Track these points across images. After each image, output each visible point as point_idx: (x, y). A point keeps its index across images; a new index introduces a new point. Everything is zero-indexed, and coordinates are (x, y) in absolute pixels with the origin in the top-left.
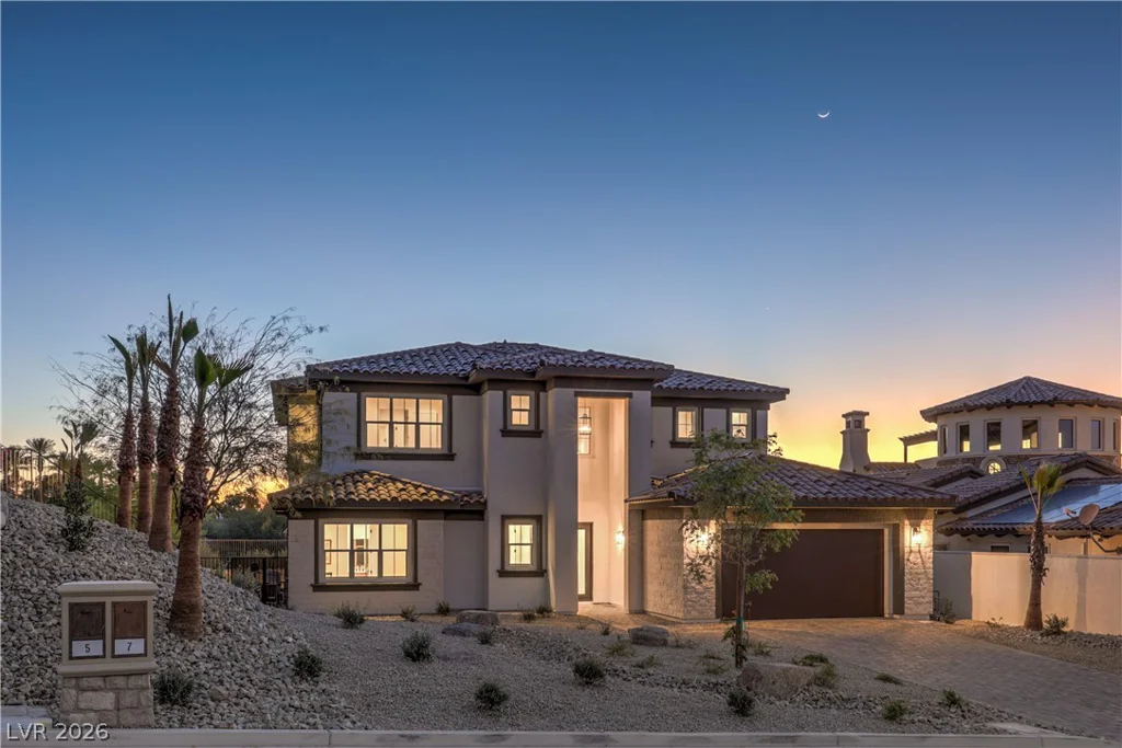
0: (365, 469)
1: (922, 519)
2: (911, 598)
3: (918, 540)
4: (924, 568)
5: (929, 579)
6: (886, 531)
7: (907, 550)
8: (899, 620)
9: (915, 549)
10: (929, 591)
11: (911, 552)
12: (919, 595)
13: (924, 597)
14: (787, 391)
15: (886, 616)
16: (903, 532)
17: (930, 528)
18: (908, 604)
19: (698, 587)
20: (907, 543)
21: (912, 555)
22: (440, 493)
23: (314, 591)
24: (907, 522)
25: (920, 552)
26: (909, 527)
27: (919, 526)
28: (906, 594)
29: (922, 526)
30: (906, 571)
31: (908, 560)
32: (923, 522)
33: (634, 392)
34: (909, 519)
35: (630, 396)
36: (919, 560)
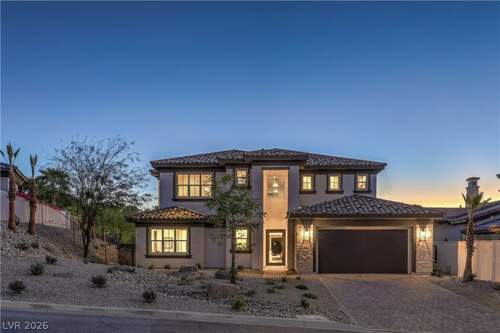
0: (176, 205)
1: (427, 224)
2: (420, 264)
3: (424, 235)
4: (428, 249)
5: (430, 255)
6: (409, 230)
7: (418, 240)
8: (414, 275)
9: (422, 239)
10: (430, 261)
11: (420, 241)
12: (425, 263)
13: (427, 264)
14: (386, 164)
15: (408, 273)
16: (416, 230)
17: (432, 229)
18: (418, 267)
19: (304, 257)
20: (418, 236)
21: (421, 242)
22: (200, 215)
23: (146, 258)
24: (418, 226)
25: (425, 241)
26: (419, 228)
27: (425, 228)
28: (417, 262)
29: (427, 229)
30: (417, 250)
31: (418, 245)
32: (428, 225)
33: (291, 167)
34: (419, 224)
35: (289, 168)
36: (425, 245)
